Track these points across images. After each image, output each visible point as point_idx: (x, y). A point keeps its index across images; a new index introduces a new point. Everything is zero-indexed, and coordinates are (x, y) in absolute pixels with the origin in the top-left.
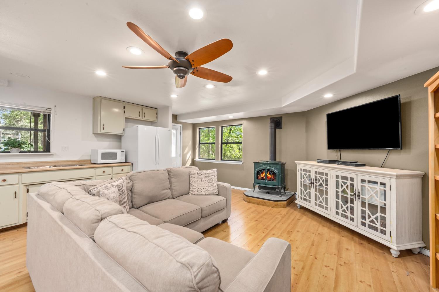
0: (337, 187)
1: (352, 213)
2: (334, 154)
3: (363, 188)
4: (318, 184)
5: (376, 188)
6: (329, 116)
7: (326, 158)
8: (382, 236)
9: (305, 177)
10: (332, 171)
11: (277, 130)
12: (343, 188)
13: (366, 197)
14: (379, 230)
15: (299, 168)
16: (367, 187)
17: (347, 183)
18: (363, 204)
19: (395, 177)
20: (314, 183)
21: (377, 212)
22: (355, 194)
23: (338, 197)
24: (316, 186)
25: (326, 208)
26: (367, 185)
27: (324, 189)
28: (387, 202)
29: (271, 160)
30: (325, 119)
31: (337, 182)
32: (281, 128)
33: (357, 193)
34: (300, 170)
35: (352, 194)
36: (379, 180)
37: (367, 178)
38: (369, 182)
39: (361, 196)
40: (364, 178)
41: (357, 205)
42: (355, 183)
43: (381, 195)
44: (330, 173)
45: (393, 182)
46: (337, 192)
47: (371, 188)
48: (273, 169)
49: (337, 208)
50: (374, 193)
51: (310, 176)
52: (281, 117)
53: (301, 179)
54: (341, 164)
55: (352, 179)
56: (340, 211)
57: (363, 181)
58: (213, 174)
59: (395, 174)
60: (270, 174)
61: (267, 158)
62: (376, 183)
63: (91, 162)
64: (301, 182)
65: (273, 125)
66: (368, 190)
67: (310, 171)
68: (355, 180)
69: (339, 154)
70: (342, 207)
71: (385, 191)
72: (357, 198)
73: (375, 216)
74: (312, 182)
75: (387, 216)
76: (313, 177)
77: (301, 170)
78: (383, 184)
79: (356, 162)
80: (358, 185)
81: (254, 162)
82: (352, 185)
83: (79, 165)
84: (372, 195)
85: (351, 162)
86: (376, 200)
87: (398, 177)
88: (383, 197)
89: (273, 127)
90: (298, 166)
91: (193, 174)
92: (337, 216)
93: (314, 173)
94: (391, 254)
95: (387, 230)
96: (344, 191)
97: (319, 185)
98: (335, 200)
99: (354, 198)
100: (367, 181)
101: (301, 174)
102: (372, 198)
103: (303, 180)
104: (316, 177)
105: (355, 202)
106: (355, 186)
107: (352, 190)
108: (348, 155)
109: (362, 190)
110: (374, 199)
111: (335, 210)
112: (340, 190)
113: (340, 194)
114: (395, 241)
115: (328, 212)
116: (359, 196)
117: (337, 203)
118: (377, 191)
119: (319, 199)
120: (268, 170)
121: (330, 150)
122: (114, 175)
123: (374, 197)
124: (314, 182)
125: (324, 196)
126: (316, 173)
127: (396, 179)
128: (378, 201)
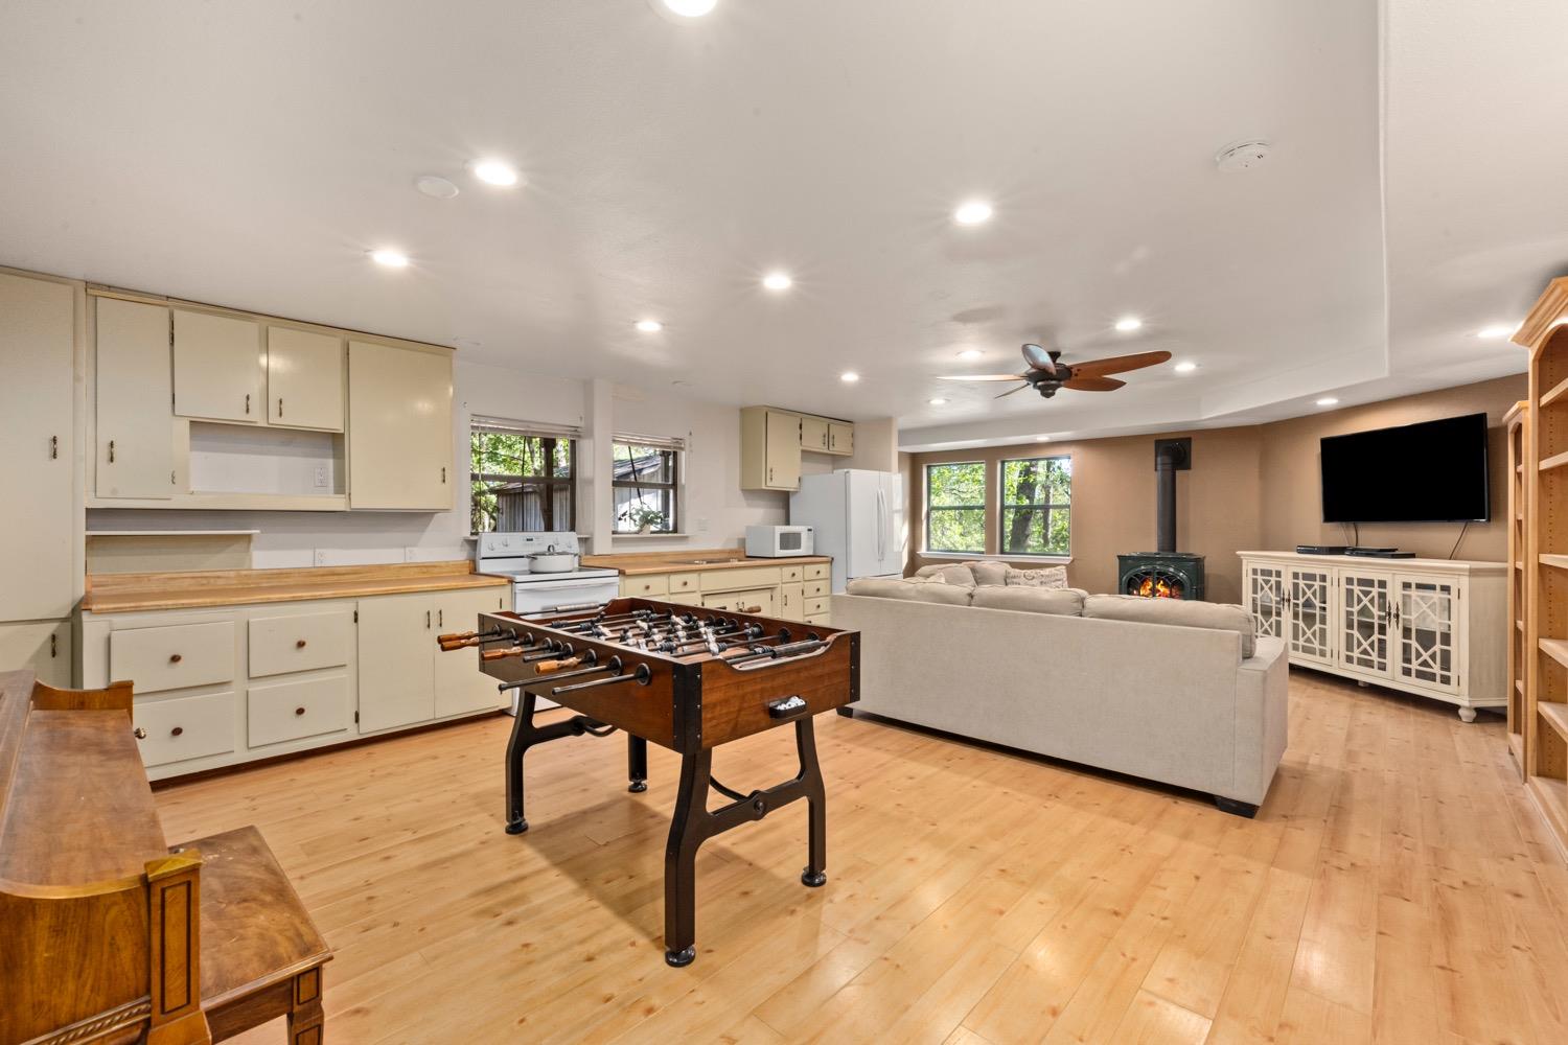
0: (1349, 603)
1: (1382, 653)
2: (1339, 534)
3: (1408, 600)
4: (1301, 601)
5: (1432, 598)
6: (1327, 444)
7: (1318, 543)
8: (1445, 687)
9: (1266, 588)
10: (1335, 569)
11: (1179, 473)
12: (1361, 605)
13: (1413, 617)
14: (1438, 678)
15: (1247, 568)
16: (1413, 598)
17: (1370, 592)
18: (1407, 632)
19: (1467, 573)
20: (1289, 600)
21: (1435, 644)
22: (1390, 614)
23: (1350, 625)
24: (1296, 605)
25: (1323, 654)
26: (1414, 593)
27: (1318, 612)
28: (1453, 623)
29: (1162, 549)
30: (1316, 450)
31: (1350, 592)
32: (1188, 467)
33: (1393, 611)
34: (1250, 572)
35: (1384, 614)
36: (1438, 581)
37: (1414, 579)
38: (1420, 586)
39: (1401, 616)
40: (1407, 579)
41: (1394, 637)
42: (1388, 591)
43: (1444, 610)
44: (1332, 573)
45: (1464, 583)
46: (1349, 614)
47: (1422, 598)
48: (1172, 570)
49: (1349, 647)
50: (1429, 607)
51: (1278, 584)
52: (1189, 440)
53: (1255, 592)
54: (1357, 555)
55: (1382, 584)
56: (1356, 654)
57: (1407, 586)
58: (1058, 578)
59: (1468, 566)
60: (1165, 585)
61: (1150, 545)
62: (1432, 587)
63: (748, 554)
64: (1254, 600)
65: (1168, 460)
66: (1417, 603)
67: (1278, 574)
68: (1389, 585)
69: (1353, 533)
70: (1360, 644)
71: (1449, 600)
72: (1393, 620)
73: (1430, 652)
74: (1286, 597)
75: (1452, 648)
76: (1287, 585)
77: (1255, 571)
78: (1446, 589)
79: (1394, 550)
80: (1394, 595)
81: (1119, 557)
82: (1382, 596)
83: (708, 562)
84: (1424, 612)
85: (1382, 550)
86: (1433, 621)
87: (1473, 573)
88: (1446, 613)
89: (1168, 467)
90: (1244, 562)
91: (1014, 577)
92: (1349, 665)
93: (1291, 576)
94: (1459, 717)
95: (1453, 674)
96: (1364, 611)
97: (1304, 605)
98: (1344, 630)
99: (1387, 622)
100: (1414, 586)
101: (1255, 581)
102: (1424, 619)
103: (1259, 596)
104: (1296, 586)
105: (1388, 630)
106: (1389, 598)
107: (1382, 607)
108: (1375, 535)
109: (1404, 604)
110: (1428, 620)
111: (1344, 653)
112: (1356, 609)
113: (1355, 618)
114: (1467, 692)
115: (1327, 660)
116: (1397, 616)
117: (1349, 637)
118: (1434, 603)
119: (1304, 633)
120: (1159, 573)
121: (1329, 525)
122: (806, 583)
123: (1429, 615)
124: (1291, 598)
125: (1317, 626)
126: (1296, 576)
127: (1470, 576)
128: (1435, 624)
